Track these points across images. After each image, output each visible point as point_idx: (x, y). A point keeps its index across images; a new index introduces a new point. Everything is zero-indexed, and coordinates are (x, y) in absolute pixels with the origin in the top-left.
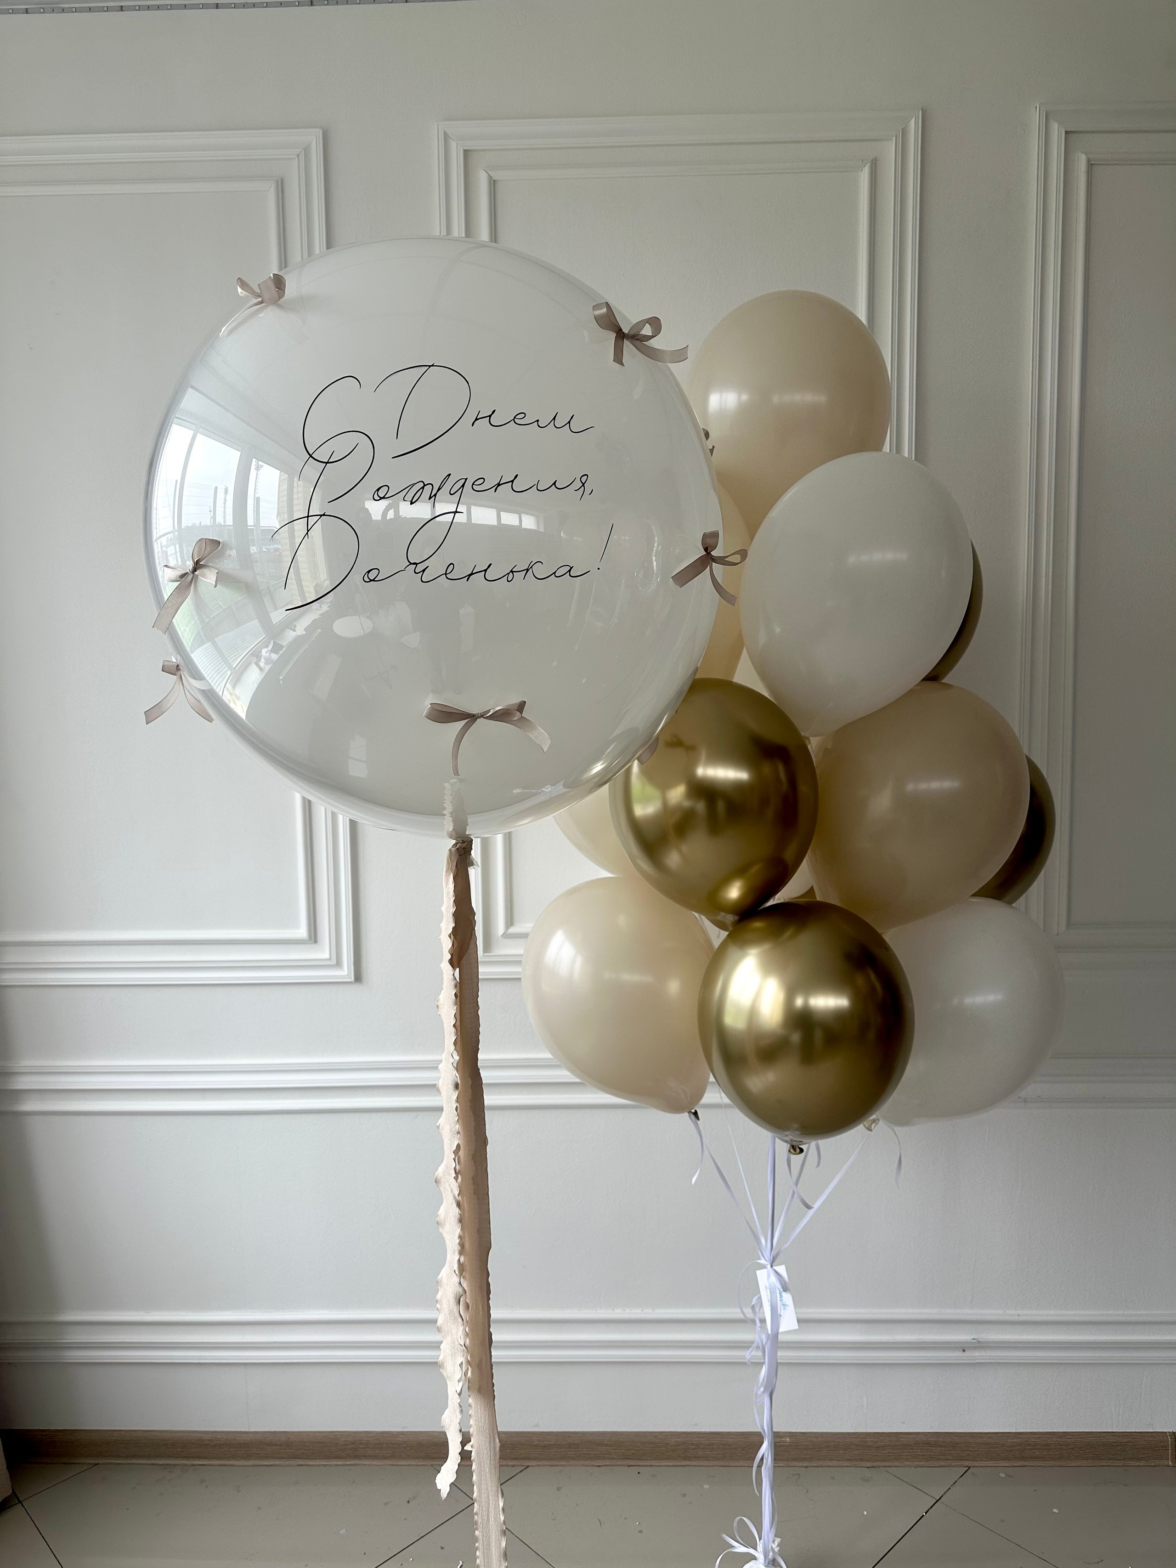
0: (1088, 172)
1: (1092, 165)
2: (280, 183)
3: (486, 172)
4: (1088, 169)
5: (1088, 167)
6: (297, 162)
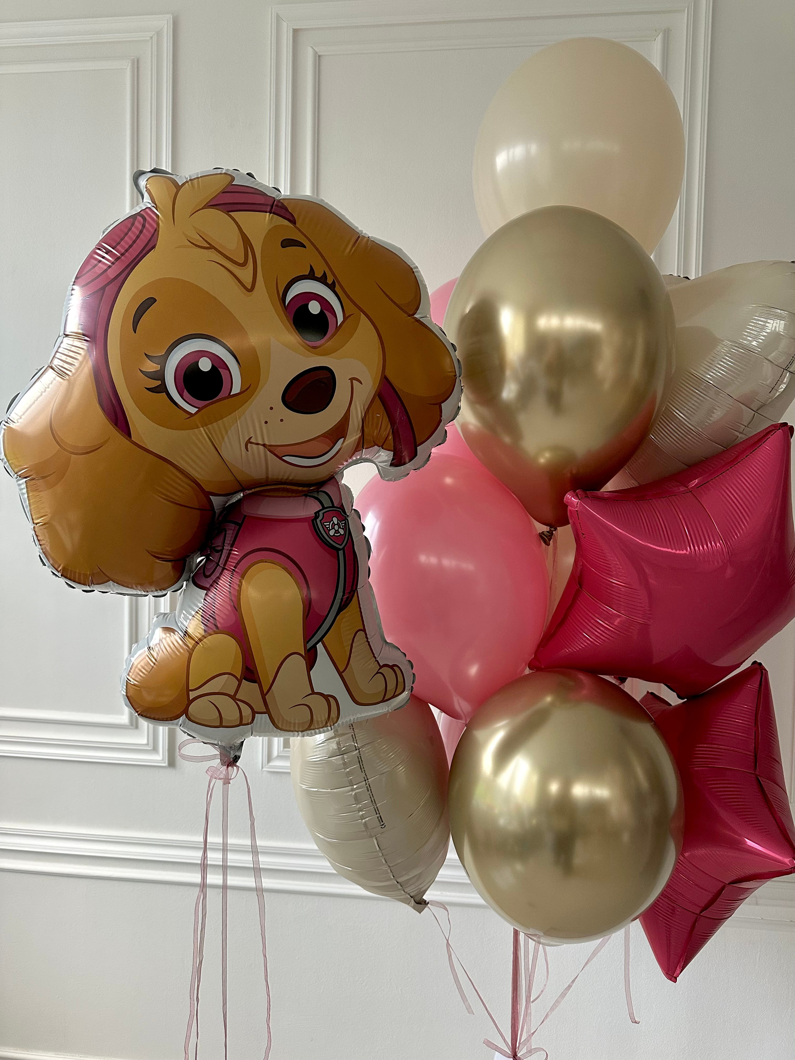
2: (136, 60)
3: (313, 48)
6: (150, 43)
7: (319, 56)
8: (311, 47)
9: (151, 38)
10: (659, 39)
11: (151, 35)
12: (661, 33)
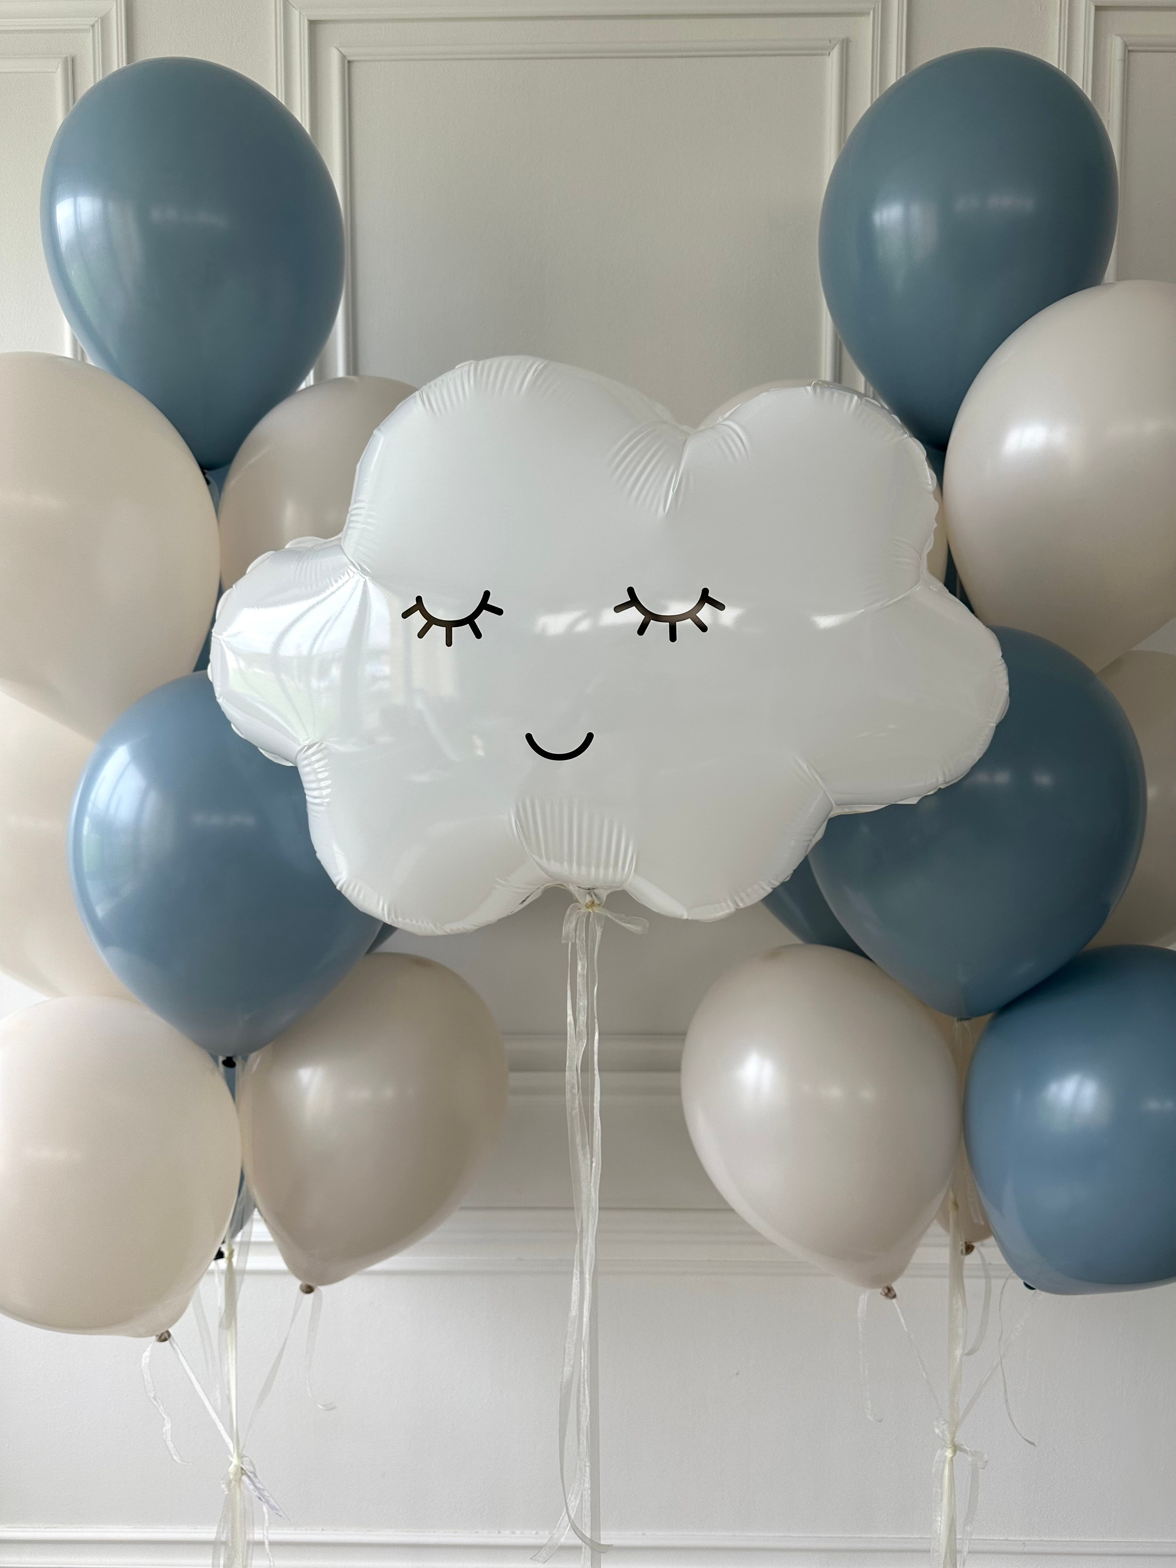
0: (1124, 61)
1: (1129, 51)
2: (69, 60)
3: (338, 50)
4: (1125, 57)
5: (1125, 54)
6: (91, 34)
7: (349, 62)
8: (337, 48)
9: (93, 26)
10: (835, 53)
11: (92, 23)
12: (837, 45)
